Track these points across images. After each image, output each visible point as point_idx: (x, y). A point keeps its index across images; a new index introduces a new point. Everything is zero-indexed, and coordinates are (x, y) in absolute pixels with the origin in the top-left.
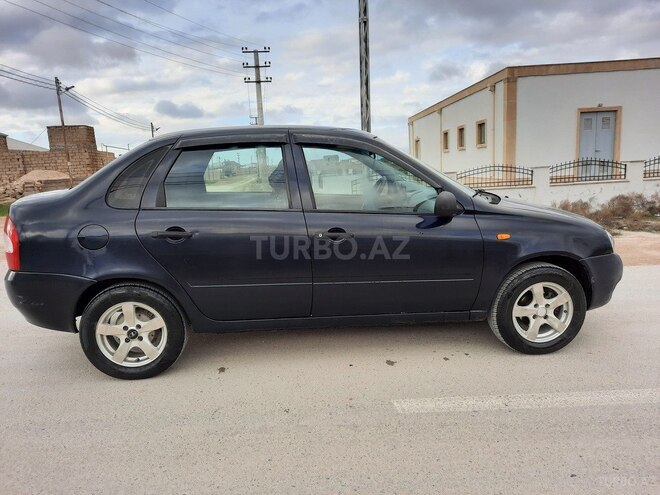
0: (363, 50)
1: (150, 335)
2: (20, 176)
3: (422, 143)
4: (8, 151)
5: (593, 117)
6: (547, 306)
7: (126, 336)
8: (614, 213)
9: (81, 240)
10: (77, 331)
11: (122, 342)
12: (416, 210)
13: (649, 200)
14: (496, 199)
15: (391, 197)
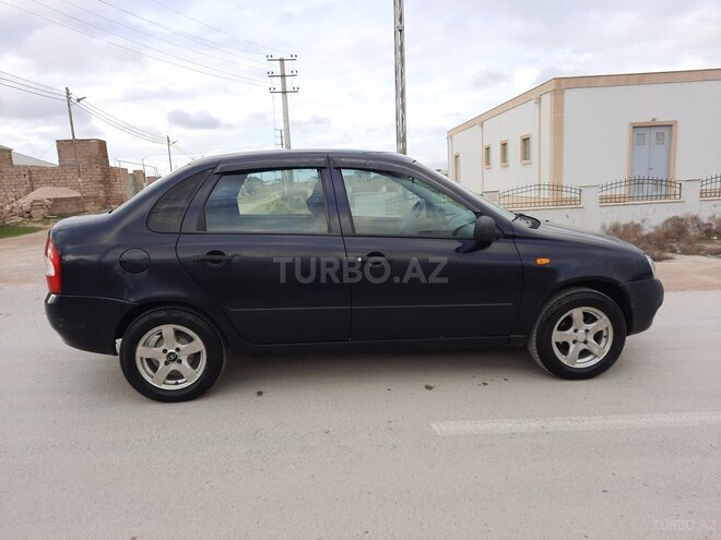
0: (399, 61)
1: (188, 359)
2: (27, 193)
3: (461, 159)
4: (13, 166)
5: (647, 131)
6: (587, 331)
7: (165, 360)
8: (667, 236)
9: (122, 263)
10: (116, 354)
11: (162, 365)
12: (456, 234)
13: (706, 221)
14: (536, 223)
15: (430, 221)
